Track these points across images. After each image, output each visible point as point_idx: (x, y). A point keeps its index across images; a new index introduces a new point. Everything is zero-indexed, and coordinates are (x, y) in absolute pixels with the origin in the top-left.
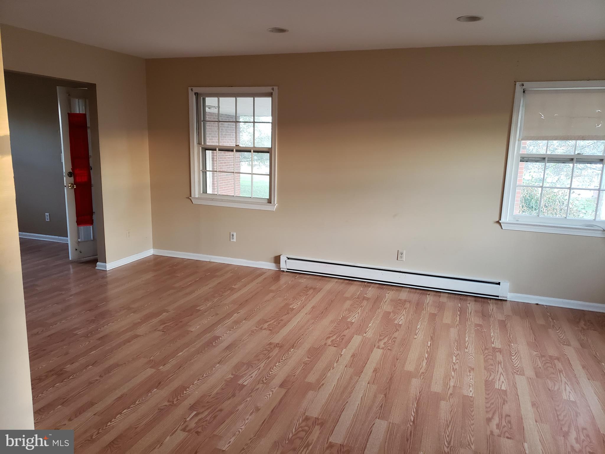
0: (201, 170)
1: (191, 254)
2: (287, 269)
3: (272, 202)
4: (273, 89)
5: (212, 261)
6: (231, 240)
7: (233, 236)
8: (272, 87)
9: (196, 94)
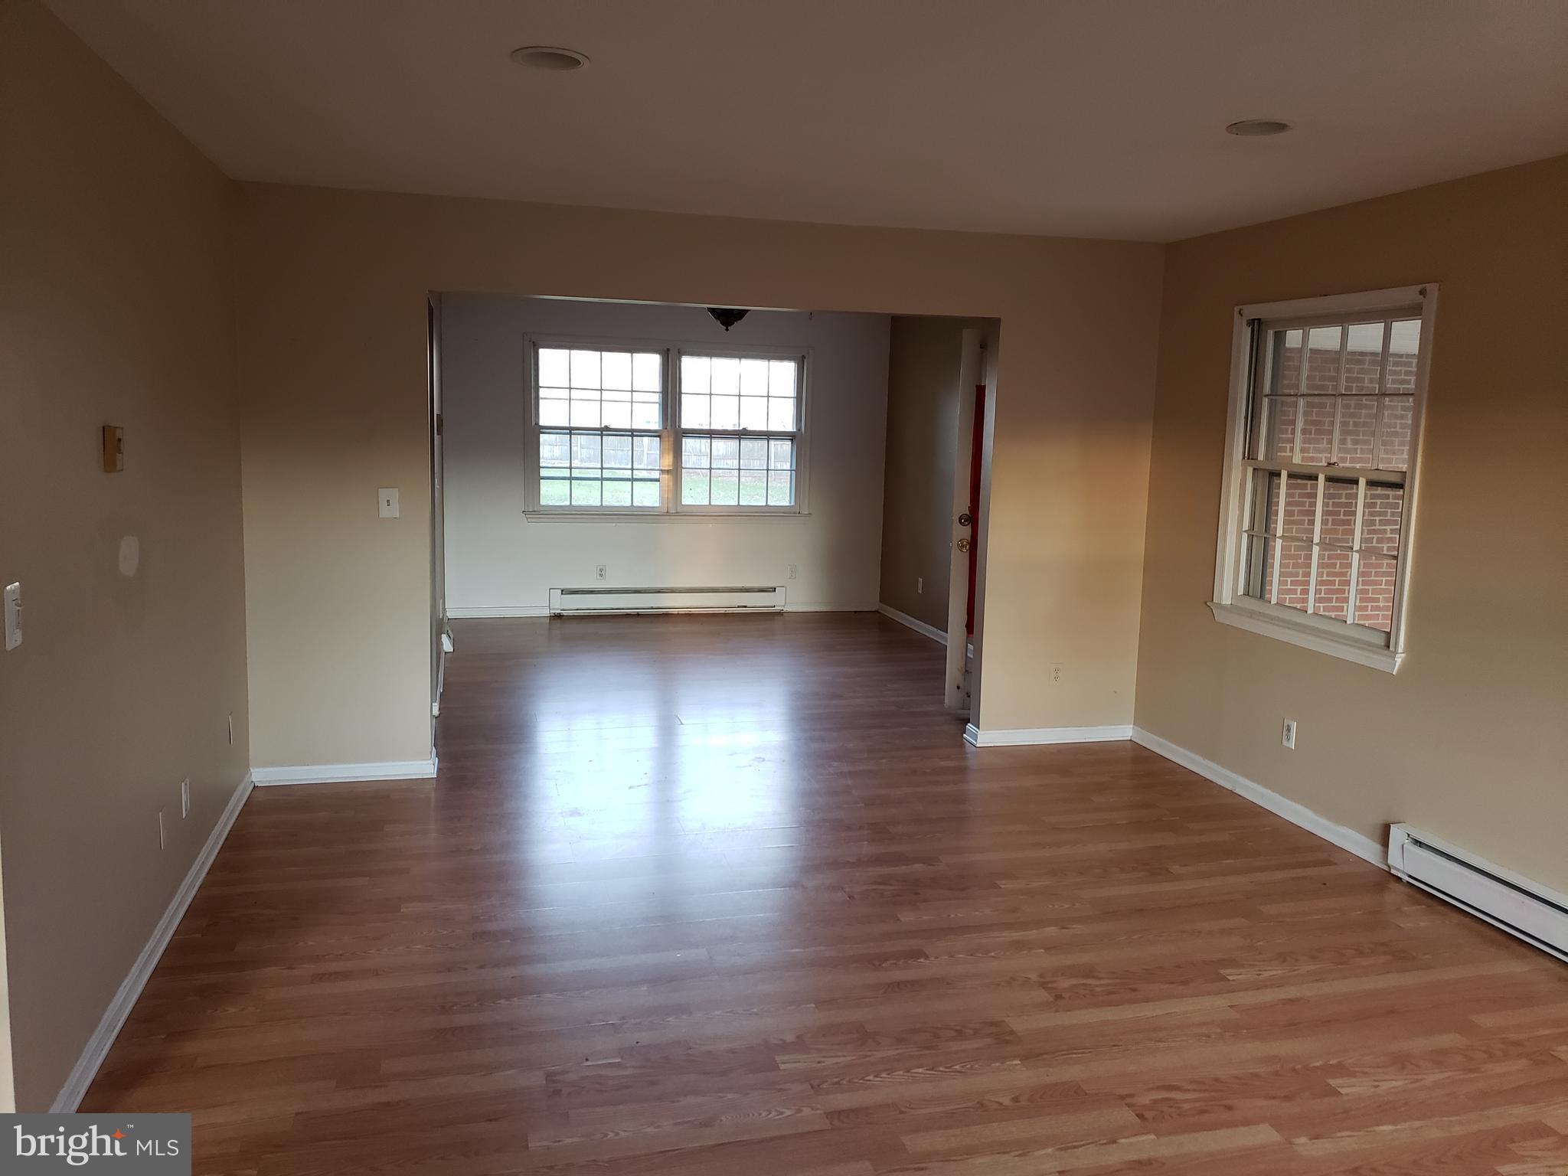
0: (1245, 531)
1: (1198, 758)
2: (1410, 876)
3: (1392, 648)
4: (1423, 292)
5: (1238, 791)
6: (1285, 743)
7: (1289, 730)
8: (1420, 287)
9: (1251, 323)
